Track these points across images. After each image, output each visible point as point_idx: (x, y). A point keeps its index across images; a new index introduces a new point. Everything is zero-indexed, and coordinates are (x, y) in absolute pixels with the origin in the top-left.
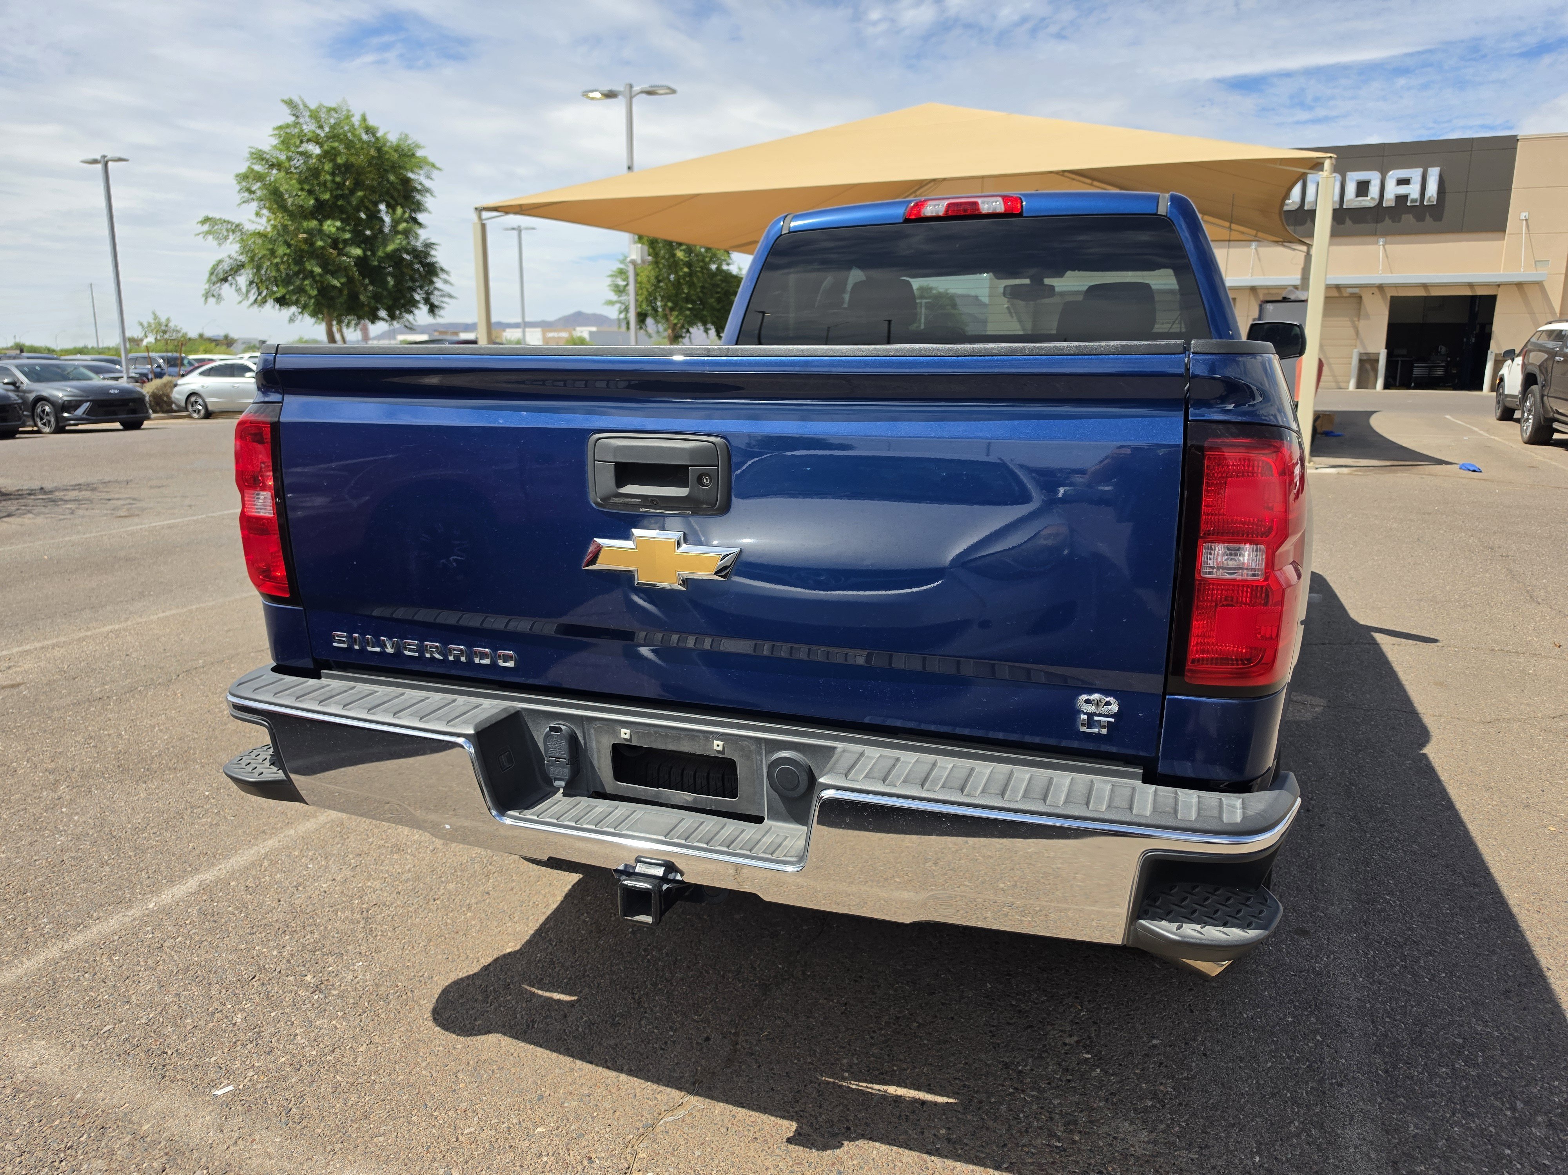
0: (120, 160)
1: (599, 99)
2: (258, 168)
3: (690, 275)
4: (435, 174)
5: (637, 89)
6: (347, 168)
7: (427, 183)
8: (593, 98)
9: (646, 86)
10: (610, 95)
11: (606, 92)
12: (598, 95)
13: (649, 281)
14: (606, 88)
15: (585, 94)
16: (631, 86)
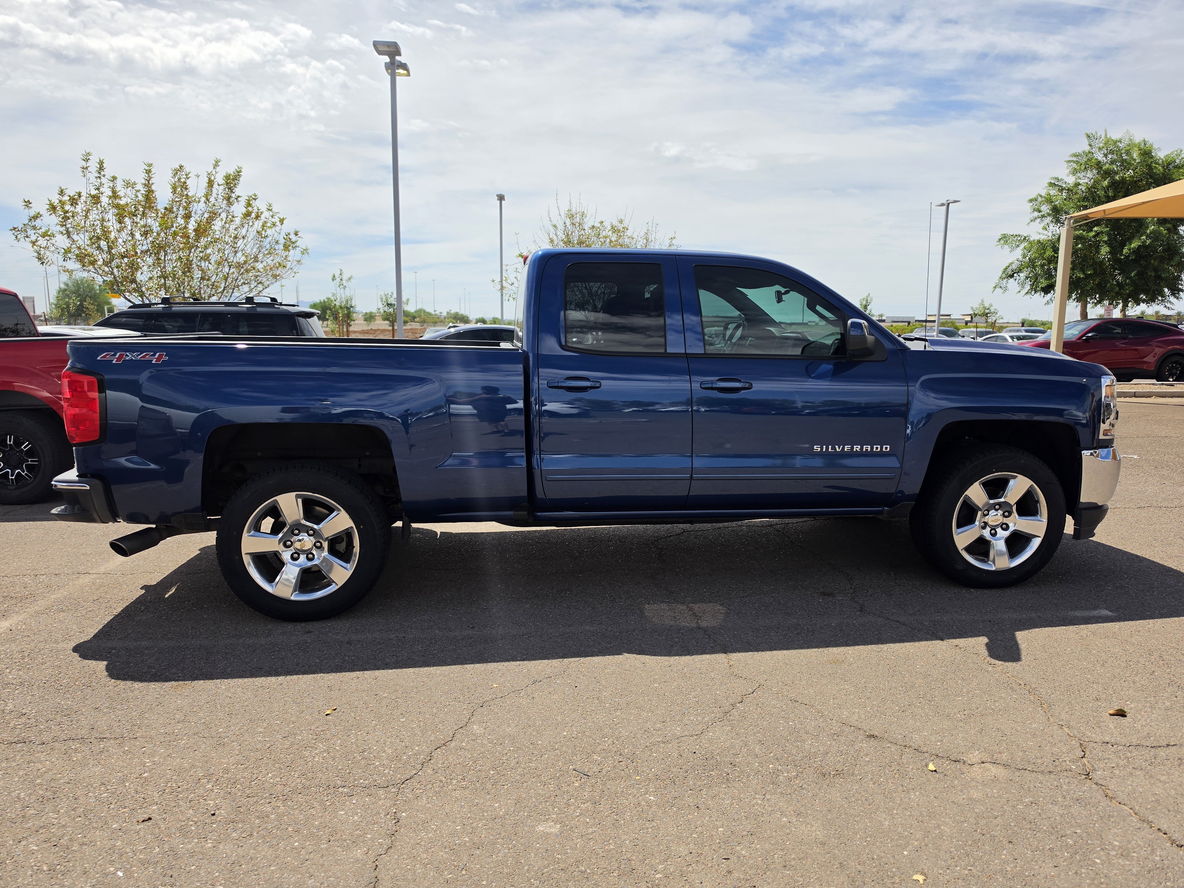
2: (1052, 193)
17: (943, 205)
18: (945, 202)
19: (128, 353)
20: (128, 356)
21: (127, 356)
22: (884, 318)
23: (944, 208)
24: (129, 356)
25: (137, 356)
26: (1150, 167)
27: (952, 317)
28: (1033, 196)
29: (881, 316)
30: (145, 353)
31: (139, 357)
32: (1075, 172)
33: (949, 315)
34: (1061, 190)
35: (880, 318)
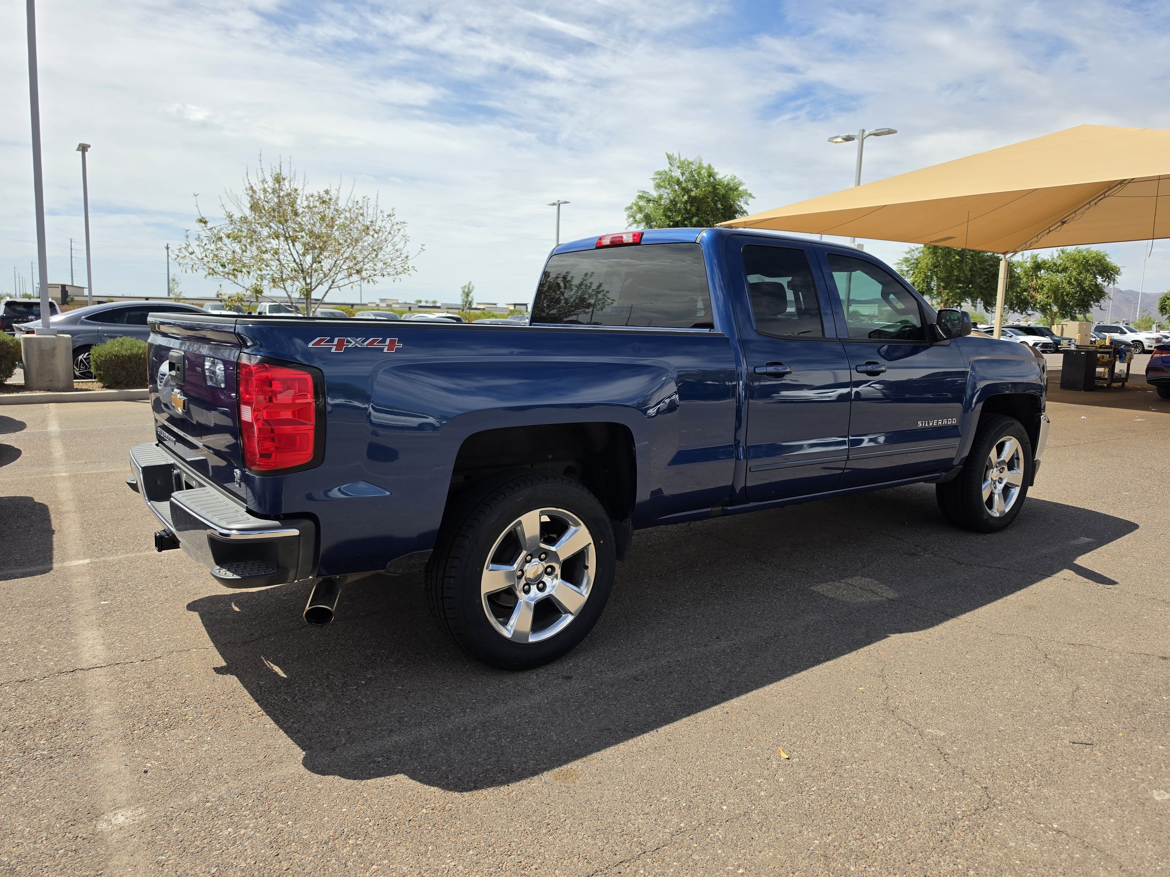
0: (566, 202)
1: (841, 142)
2: (642, 203)
3: (961, 262)
4: (751, 201)
5: (867, 133)
6: (692, 200)
7: (745, 207)
8: (836, 142)
9: (873, 130)
10: (848, 139)
11: (845, 137)
12: (840, 140)
13: (927, 266)
14: (845, 135)
15: (831, 140)
16: (864, 131)
17: (554, 204)
18: (556, 202)
19: (349, 339)
20: (351, 343)
21: (348, 342)
22: (438, 305)
23: (556, 207)
24: (353, 343)
25: (363, 342)
26: (714, 187)
27: (498, 306)
28: (629, 205)
29: (435, 302)
30: (372, 339)
31: (366, 343)
32: (658, 186)
33: (495, 304)
34: (649, 201)
35: (434, 305)
